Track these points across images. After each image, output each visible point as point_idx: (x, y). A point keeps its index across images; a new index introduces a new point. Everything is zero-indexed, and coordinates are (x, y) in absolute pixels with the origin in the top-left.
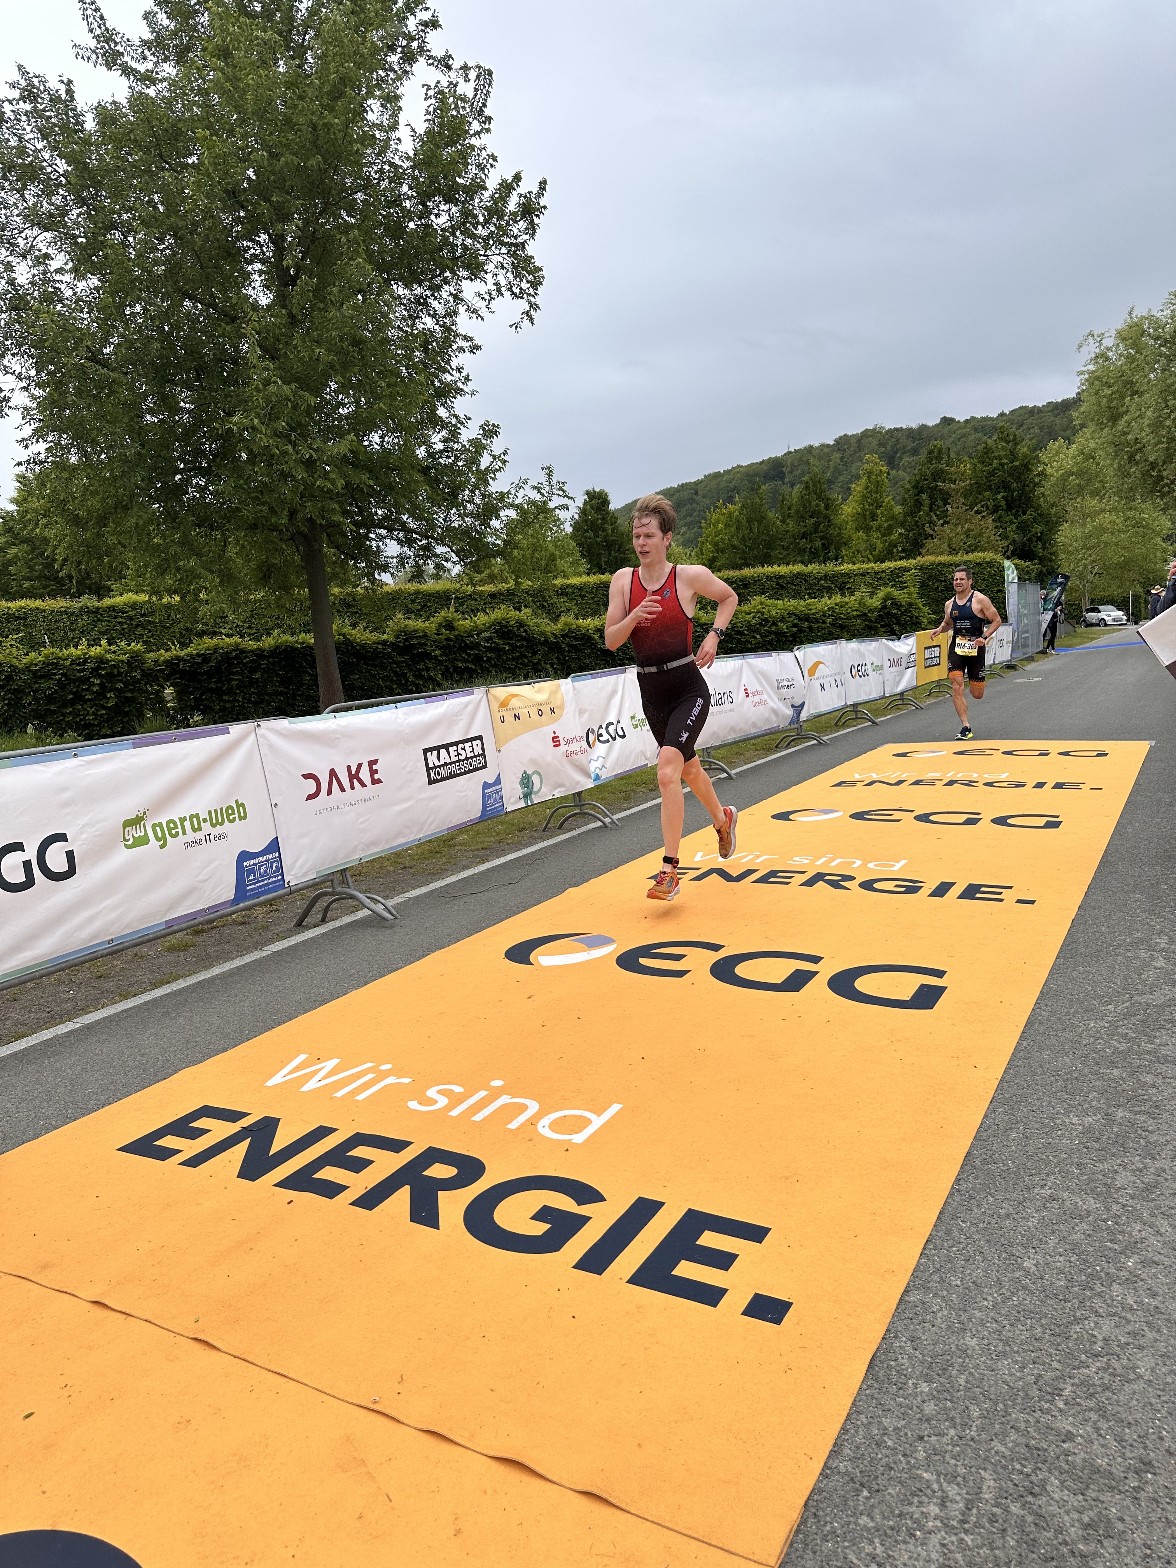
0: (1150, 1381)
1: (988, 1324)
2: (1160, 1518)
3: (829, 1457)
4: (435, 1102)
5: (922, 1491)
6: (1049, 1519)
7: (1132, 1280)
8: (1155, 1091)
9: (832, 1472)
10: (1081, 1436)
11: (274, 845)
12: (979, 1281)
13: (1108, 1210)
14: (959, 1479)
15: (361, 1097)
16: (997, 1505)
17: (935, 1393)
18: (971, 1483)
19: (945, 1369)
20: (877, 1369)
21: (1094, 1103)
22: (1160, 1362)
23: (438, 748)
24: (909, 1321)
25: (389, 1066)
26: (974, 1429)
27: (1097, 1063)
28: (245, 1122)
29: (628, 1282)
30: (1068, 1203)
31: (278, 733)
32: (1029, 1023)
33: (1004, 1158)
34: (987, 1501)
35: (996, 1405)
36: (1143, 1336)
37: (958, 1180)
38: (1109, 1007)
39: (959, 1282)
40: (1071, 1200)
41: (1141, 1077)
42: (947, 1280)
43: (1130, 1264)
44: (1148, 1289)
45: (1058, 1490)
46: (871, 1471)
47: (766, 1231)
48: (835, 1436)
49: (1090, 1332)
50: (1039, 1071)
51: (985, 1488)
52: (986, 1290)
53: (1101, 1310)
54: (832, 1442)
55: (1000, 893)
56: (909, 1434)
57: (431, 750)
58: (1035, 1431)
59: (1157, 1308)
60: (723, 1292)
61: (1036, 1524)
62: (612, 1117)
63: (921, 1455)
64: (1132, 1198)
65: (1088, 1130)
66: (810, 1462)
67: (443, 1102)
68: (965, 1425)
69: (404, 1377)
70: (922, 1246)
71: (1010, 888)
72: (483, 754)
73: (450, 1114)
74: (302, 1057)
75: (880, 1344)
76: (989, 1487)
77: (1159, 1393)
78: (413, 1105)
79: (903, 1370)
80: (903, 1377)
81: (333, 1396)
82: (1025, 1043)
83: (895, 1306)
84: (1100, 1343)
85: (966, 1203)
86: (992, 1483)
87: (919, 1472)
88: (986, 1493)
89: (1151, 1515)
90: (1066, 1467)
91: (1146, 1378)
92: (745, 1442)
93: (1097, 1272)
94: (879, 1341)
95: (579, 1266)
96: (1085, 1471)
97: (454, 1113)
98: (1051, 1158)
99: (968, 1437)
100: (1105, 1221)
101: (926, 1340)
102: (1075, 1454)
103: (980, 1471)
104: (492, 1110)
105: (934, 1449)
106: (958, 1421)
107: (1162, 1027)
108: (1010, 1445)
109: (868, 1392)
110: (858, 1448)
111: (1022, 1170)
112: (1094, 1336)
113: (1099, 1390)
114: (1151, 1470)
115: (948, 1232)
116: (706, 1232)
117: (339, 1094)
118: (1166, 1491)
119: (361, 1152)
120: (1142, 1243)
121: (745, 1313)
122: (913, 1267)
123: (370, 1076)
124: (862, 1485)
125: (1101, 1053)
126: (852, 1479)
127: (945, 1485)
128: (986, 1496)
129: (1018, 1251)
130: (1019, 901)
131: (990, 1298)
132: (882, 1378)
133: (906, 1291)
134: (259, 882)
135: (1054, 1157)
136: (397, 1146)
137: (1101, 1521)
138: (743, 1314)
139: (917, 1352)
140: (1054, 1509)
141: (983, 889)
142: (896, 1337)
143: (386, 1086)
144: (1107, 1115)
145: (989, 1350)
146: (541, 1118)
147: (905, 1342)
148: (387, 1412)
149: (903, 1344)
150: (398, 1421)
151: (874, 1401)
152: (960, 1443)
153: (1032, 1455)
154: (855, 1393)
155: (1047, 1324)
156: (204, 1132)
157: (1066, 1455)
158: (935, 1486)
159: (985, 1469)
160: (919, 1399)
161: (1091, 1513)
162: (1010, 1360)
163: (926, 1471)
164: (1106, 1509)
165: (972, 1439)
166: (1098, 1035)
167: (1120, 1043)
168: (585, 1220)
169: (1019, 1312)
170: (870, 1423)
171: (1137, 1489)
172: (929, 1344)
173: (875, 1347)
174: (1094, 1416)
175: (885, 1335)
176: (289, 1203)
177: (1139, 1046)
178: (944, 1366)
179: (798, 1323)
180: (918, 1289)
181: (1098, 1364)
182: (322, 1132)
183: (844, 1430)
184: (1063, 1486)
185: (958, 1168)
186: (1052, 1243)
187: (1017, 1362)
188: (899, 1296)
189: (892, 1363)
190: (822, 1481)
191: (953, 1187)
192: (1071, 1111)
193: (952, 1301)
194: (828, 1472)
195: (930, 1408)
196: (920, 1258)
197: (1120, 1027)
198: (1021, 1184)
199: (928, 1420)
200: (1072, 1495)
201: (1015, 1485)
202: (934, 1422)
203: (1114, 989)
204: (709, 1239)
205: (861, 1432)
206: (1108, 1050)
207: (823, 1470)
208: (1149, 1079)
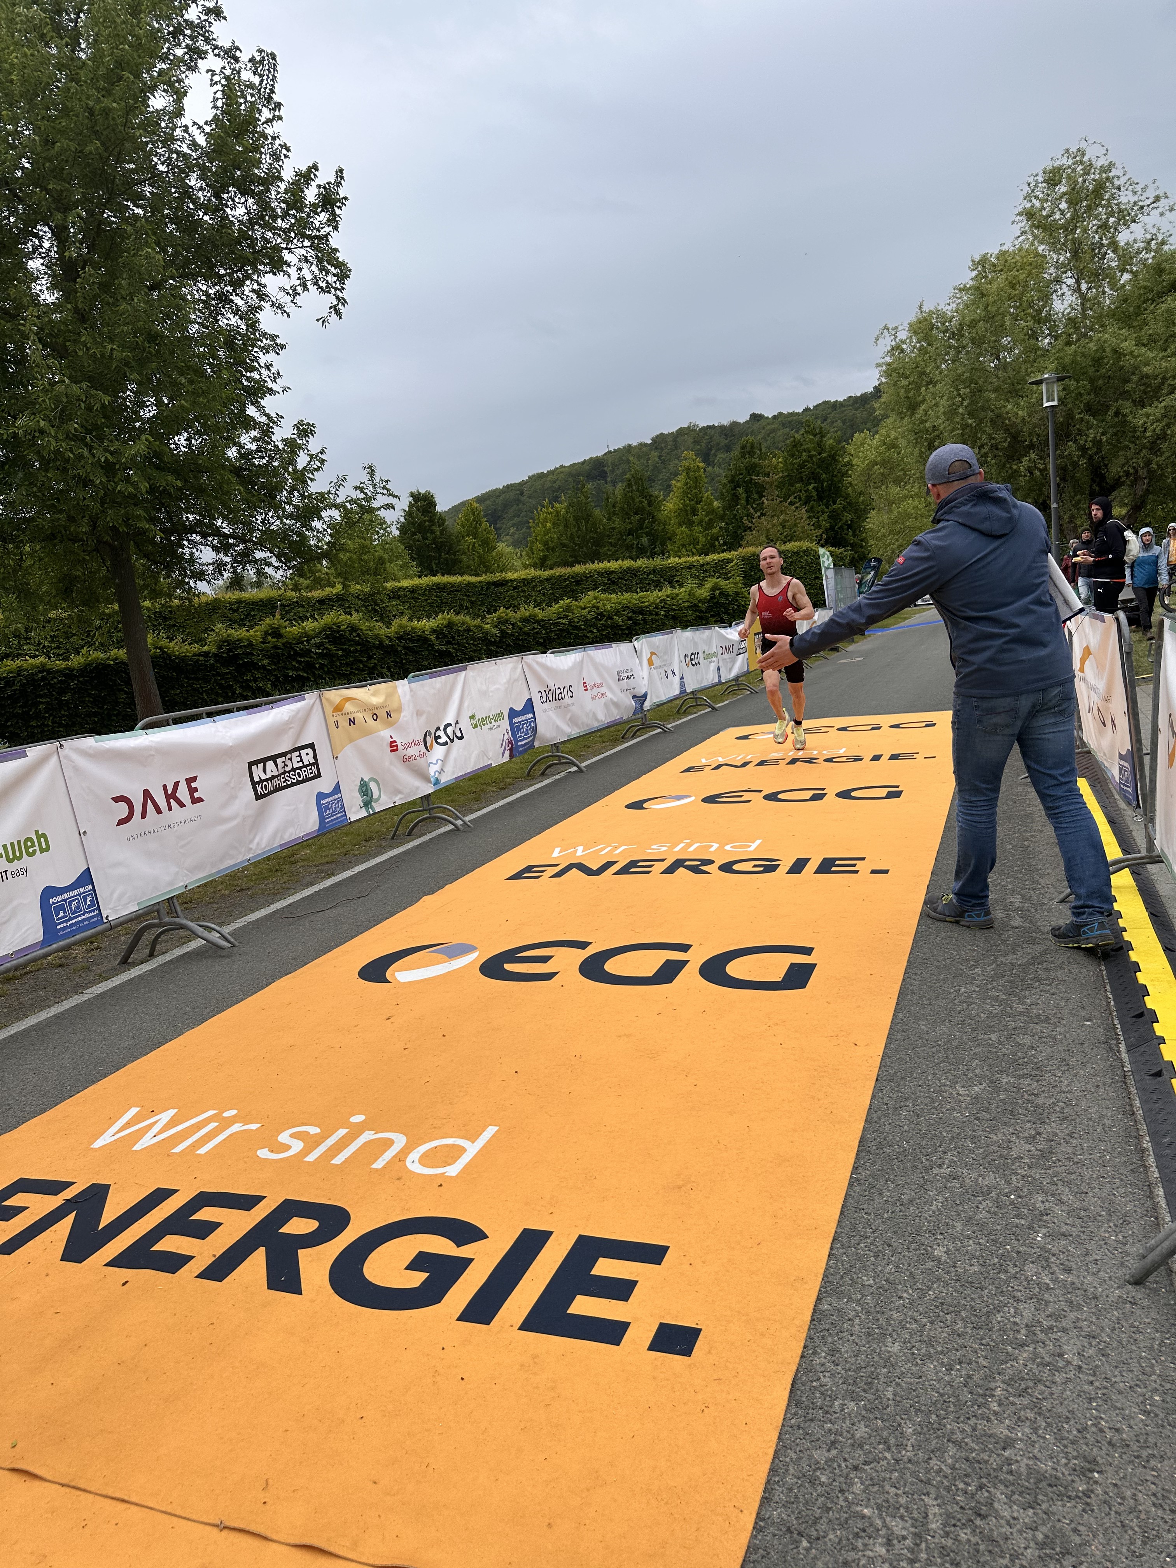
0: (1080, 1367)
1: (908, 1325)
2: (1114, 1523)
3: (760, 1506)
4: (288, 1147)
5: (867, 1532)
6: (1002, 1543)
7: (1044, 1258)
8: (1033, 1052)
9: (767, 1523)
10: (1021, 1440)
11: (86, 877)
12: (892, 1278)
13: (1009, 1183)
14: (902, 1510)
15: (202, 1151)
16: (947, 1534)
17: (864, 1412)
18: (915, 1512)
19: (870, 1383)
20: (799, 1393)
21: (977, 1072)
22: (1086, 1344)
23: (264, 761)
24: (826, 1333)
25: (234, 1112)
26: (910, 1448)
27: (974, 1030)
28: (69, 1194)
29: (520, 1329)
30: (967, 1181)
31: (84, 753)
32: (902, 993)
33: (898, 1139)
34: (935, 1532)
35: (929, 1418)
36: (1065, 1316)
37: (855, 1169)
38: (977, 970)
39: (871, 1282)
40: (970, 1176)
41: (1019, 1040)
42: (859, 1281)
43: (1039, 1239)
44: (1062, 1264)
45: (1006, 1507)
46: (807, 1515)
47: (664, 1249)
48: (764, 1481)
49: (1011, 1319)
50: (919, 1042)
51: (931, 1517)
52: (900, 1287)
53: (1019, 1294)
54: (762, 1487)
55: (854, 865)
56: (843, 1465)
57: (256, 763)
58: (973, 1441)
59: (1073, 1283)
60: (625, 1326)
61: (990, 1552)
62: (487, 1142)
63: (858, 1488)
64: (1030, 1167)
65: (976, 1099)
66: (741, 1516)
67: (297, 1146)
68: (901, 1446)
69: (270, 1482)
70: (829, 1246)
71: (863, 859)
72: (316, 763)
73: (307, 1159)
74: (134, 1111)
75: (800, 1365)
76: (935, 1514)
77: (1091, 1378)
78: (263, 1153)
79: (827, 1390)
80: (828, 1399)
81: (185, 1518)
82: (900, 1015)
83: (809, 1318)
84: (1023, 1331)
85: (867, 1193)
86: (936, 1510)
87: (859, 1508)
88: (932, 1522)
89: (1105, 1521)
90: (1011, 1478)
91: (1075, 1363)
92: (667, 1503)
93: (1008, 1252)
94: (797, 1360)
95: (463, 1317)
96: (1032, 1481)
97: (311, 1158)
98: (945, 1134)
99: (905, 1458)
100: (1008, 1195)
101: (847, 1352)
102: (1017, 1461)
103: (923, 1497)
104: (354, 1150)
105: (871, 1479)
106: (892, 1441)
107: (1030, 987)
108: (950, 1461)
109: (793, 1421)
110: (790, 1490)
111: (918, 1151)
112: (1015, 1323)
113: (1030, 1384)
114: (1098, 1469)
115: (854, 1228)
116: (601, 1259)
117: (177, 1150)
118: (1116, 1491)
119: (206, 1214)
120: (1047, 1215)
121: (651, 1348)
122: (822, 1271)
123: (213, 1125)
124: (800, 1534)
125: (977, 1018)
126: (789, 1530)
127: (888, 1519)
128: (934, 1526)
129: (927, 1239)
130: (873, 872)
131: (905, 1295)
132: (806, 1403)
133: (819, 1300)
134: (71, 919)
135: (947, 1132)
136: (247, 1202)
137: (1056, 1536)
138: (649, 1349)
139: (839, 1368)
140: (1006, 1529)
141: (837, 862)
142: (815, 1353)
143: (231, 1135)
144: (992, 1082)
145: (913, 1354)
146: (409, 1153)
147: (825, 1358)
148: (252, 1528)
149: (823, 1360)
150: (265, 1538)
151: (801, 1431)
152: (897, 1467)
153: (974, 1469)
154: (780, 1425)
155: (967, 1317)
156: (20, 1210)
157: (1009, 1464)
158: (879, 1522)
159: (928, 1494)
160: (848, 1422)
161: (1044, 1529)
162: (935, 1363)
163: (866, 1507)
164: (1059, 1520)
165: (910, 1461)
166: (971, 1000)
167: (993, 1006)
168: (466, 1262)
169: (936, 1307)
170: (800, 1458)
171: (1087, 1494)
172: (850, 1357)
173: (794, 1368)
174: (1030, 1415)
175: (803, 1352)
176: (124, 1284)
177: (1011, 1008)
178: (870, 1380)
179: (709, 1352)
180: (831, 1295)
181: (1025, 1355)
182: (160, 1195)
183: (773, 1470)
184: (1011, 1500)
185: (854, 1155)
186: (959, 1226)
187: (942, 1364)
188: (812, 1306)
189: (815, 1384)
190: (756, 1536)
191: (851, 1176)
192: (957, 1082)
193: (868, 1303)
194: (762, 1524)
195: (861, 1431)
196: (829, 1260)
197: (991, 990)
198: (920, 1166)
199: (861, 1446)
200: (1022, 1511)
201: (961, 1507)
202: (867, 1447)
203: (978, 952)
204: (605, 1267)
205: (792, 1471)
206: (982, 1015)
207: (756, 1523)
208: (1027, 1040)
